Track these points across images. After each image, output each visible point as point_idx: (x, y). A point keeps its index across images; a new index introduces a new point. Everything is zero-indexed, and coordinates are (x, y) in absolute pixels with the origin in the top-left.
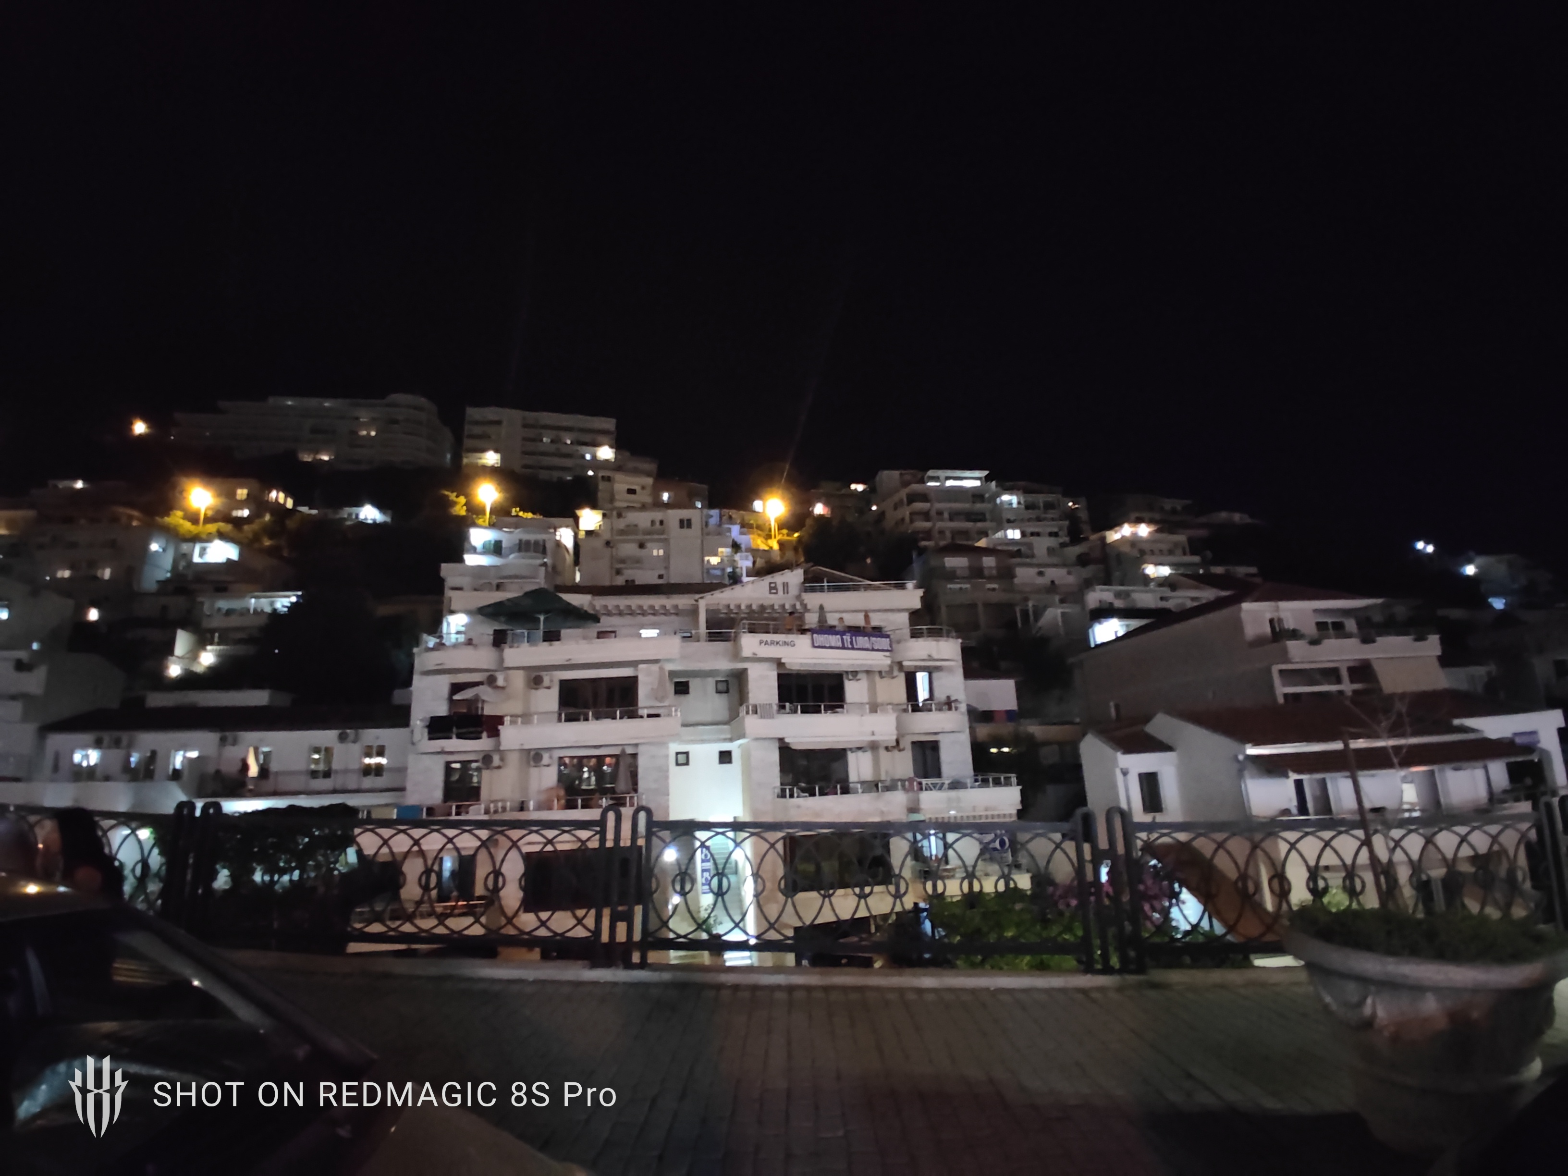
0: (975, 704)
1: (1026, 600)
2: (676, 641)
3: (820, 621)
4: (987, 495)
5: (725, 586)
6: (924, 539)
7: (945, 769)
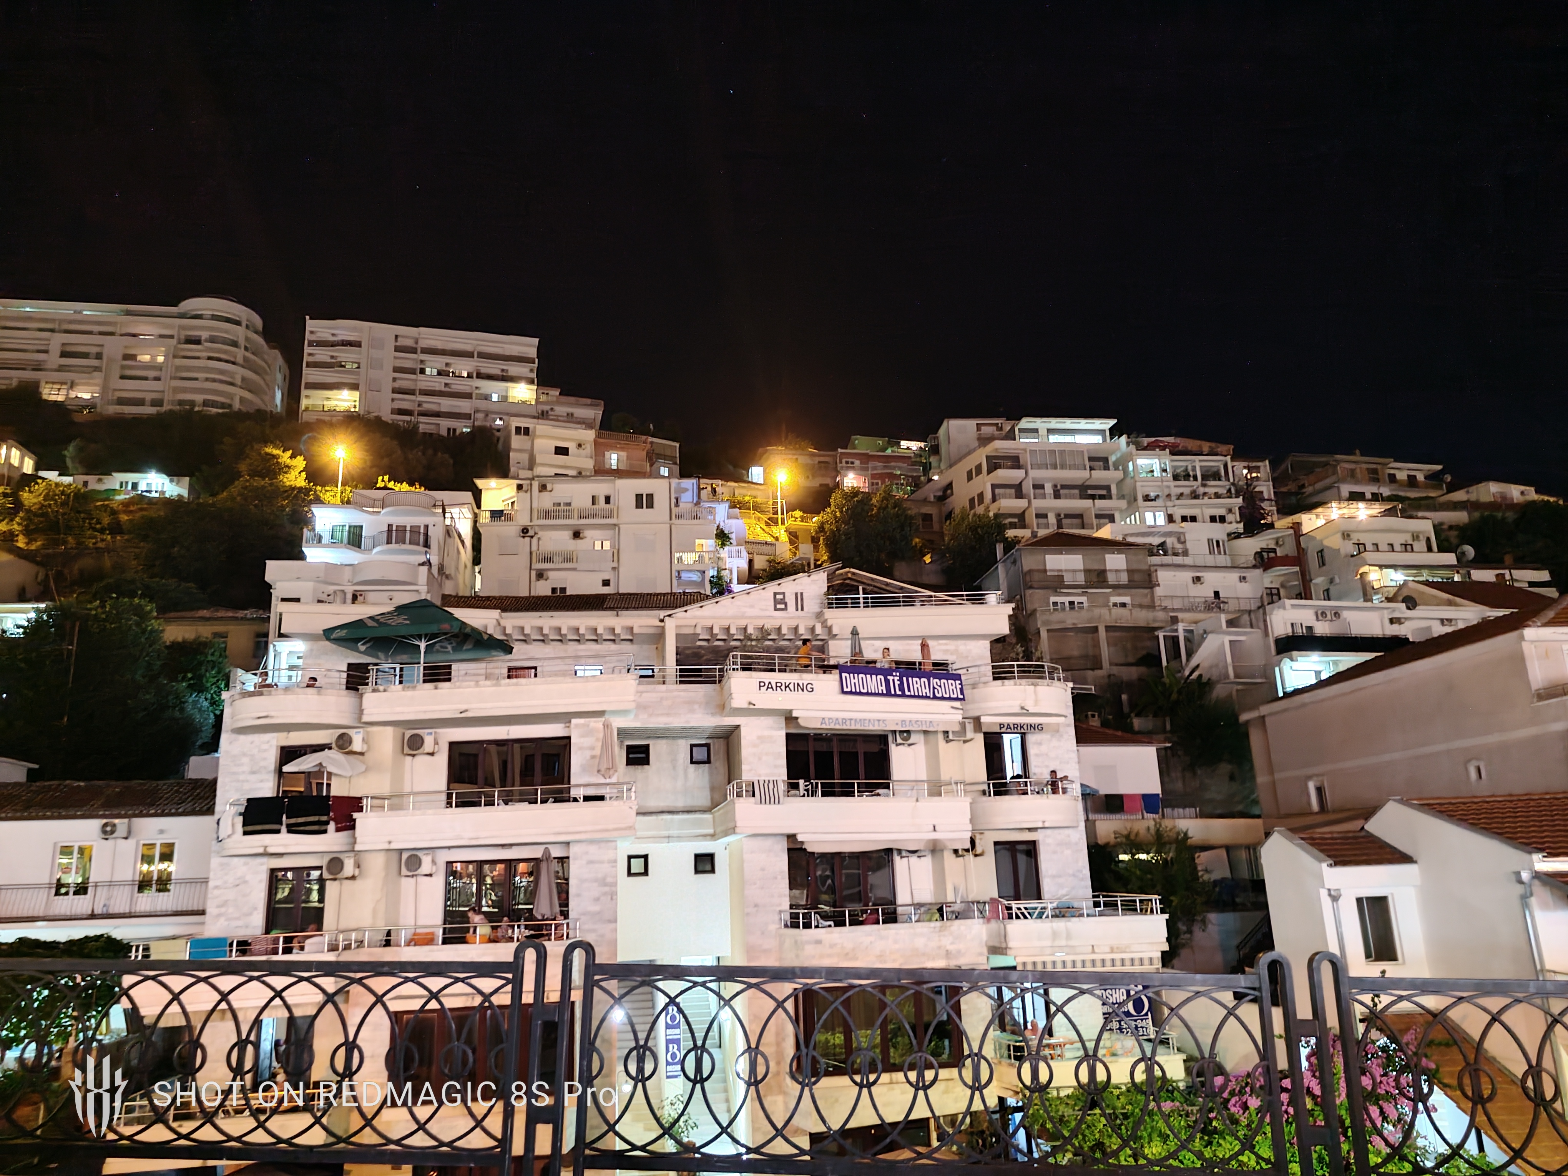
0: (1093, 784)
1: (1175, 620)
2: (631, 681)
3: (854, 654)
4: (1112, 459)
5: (704, 597)
6: (1013, 526)
7: (1047, 886)
